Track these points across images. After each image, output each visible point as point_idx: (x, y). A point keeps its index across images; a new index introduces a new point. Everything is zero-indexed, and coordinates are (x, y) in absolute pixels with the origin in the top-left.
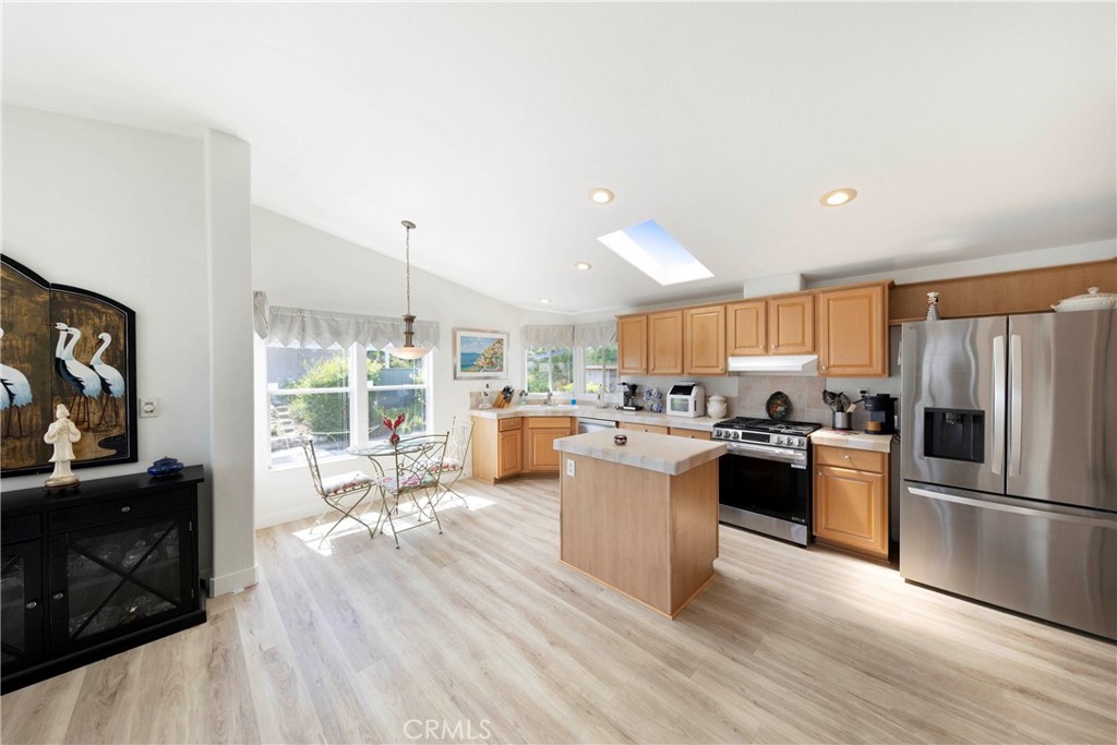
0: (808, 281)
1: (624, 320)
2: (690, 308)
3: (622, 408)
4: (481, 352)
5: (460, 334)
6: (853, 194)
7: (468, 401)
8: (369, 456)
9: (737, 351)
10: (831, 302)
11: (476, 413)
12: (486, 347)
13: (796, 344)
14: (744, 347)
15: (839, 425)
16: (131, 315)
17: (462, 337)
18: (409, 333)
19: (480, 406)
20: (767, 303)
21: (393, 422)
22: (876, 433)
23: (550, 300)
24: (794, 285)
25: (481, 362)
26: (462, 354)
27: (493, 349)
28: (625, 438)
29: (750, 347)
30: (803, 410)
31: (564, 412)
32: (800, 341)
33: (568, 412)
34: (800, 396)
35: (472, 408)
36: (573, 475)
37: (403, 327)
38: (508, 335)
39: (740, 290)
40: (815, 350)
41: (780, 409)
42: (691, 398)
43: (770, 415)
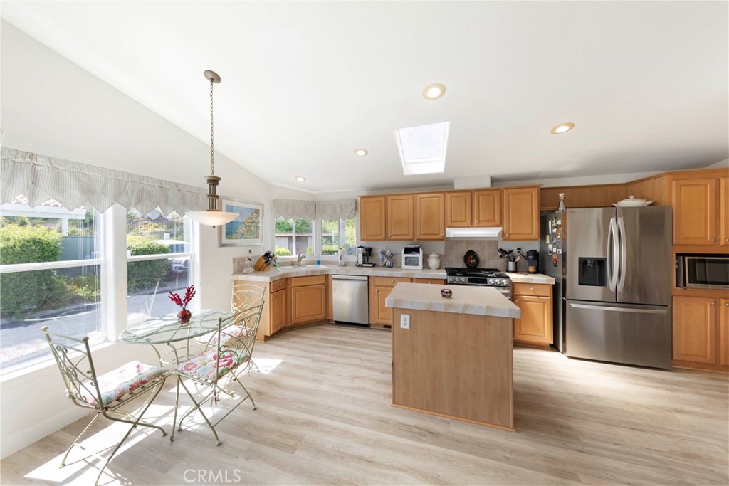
0: (493, 180)
1: (365, 199)
2: (419, 194)
3: (362, 266)
4: (241, 221)
5: (225, 202)
6: (572, 126)
7: (230, 267)
8: (168, 343)
9: (452, 224)
10: (510, 196)
11: (241, 277)
12: (245, 216)
13: (489, 221)
14: (457, 221)
15: (510, 270)
18: (213, 196)
19: (245, 271)
20: (471, 194)
21: (182, 298)
22: (534, 273)
23: (305, 179)
24: (487, 184)
25: (242, 229)
27: (251, 218)
28: (451, 292)
29: (461, 221)
30: (485, 261)
32: (493, 218)
34: (483, 253)
35: (234, 273)
36: (407, 327)
38: (263, 205)
39: (452, 184)
40: (501, 224)
41: (473, 261)
42: (420, 256)
43: (467, 265)
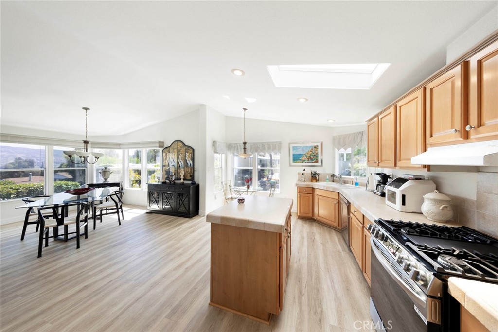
1: (369, 124)
4: (305, 153)
5: (292, 146)
12: (307, 151)
16: (193, 150)
17: (293, 147)
18: (245, 149)
25: (304, 158)
26: (293, 155)
27: (312, 151)
31: (334, 188)
33: (336, 189)
37: (242, 146)
38: (321, 144)
